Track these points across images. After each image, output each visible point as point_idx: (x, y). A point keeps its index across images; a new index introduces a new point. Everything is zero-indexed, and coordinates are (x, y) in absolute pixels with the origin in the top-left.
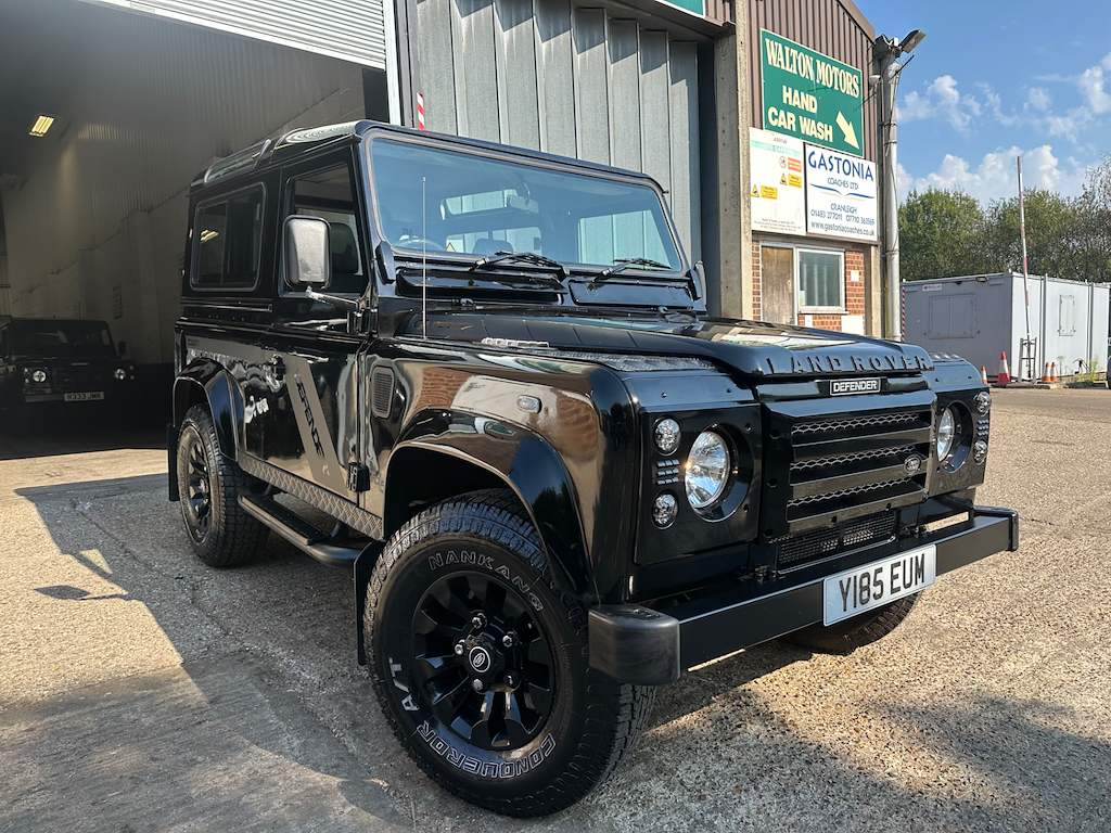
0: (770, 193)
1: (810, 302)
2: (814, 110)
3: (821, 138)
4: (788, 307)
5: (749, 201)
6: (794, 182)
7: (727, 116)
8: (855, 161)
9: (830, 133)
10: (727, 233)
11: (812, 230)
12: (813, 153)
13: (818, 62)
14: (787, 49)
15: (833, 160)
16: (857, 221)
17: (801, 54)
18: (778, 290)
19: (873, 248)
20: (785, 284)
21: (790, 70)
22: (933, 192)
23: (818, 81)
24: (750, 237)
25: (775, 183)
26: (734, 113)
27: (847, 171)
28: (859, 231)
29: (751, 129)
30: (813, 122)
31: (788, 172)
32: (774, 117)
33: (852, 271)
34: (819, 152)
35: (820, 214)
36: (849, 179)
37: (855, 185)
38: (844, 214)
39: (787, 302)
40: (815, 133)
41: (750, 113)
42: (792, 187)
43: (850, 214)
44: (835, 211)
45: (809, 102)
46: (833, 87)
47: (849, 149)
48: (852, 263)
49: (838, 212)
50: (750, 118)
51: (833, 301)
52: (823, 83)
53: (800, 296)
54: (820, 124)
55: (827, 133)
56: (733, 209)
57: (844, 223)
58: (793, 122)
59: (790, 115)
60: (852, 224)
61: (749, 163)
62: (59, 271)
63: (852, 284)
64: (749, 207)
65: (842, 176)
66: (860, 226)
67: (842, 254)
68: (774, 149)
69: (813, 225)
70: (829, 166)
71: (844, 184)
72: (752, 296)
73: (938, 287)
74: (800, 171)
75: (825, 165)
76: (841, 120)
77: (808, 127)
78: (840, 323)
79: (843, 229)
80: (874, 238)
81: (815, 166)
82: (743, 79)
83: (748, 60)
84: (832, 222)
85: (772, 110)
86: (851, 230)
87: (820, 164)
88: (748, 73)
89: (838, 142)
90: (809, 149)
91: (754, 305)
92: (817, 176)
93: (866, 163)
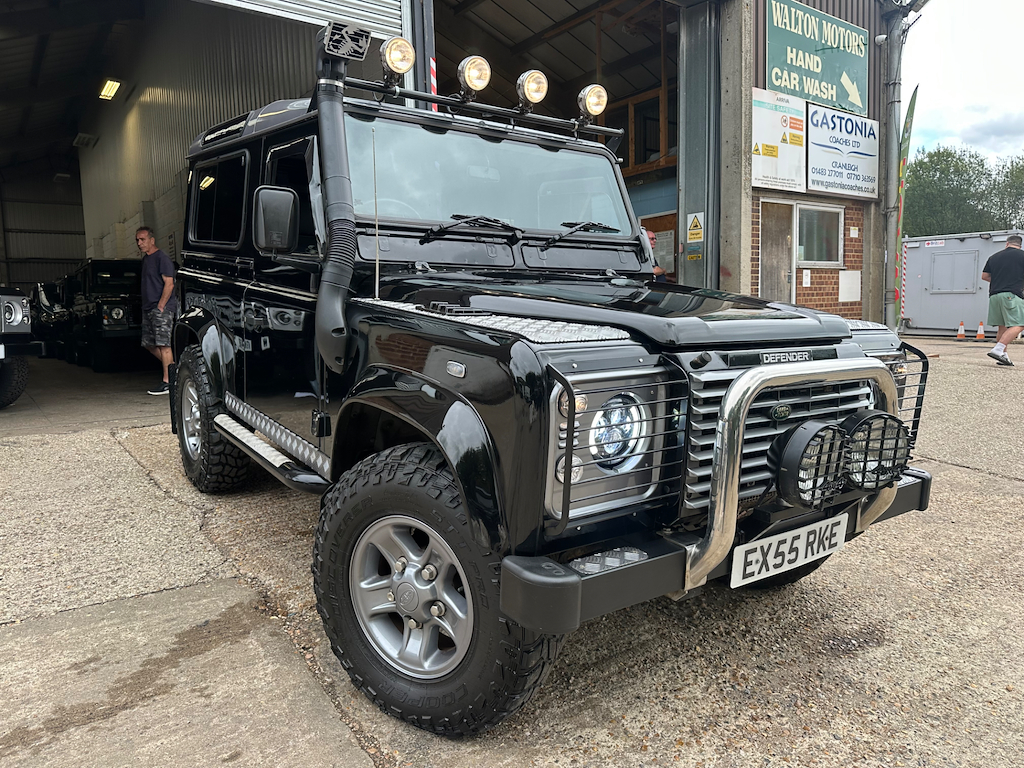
0: (771, 151)
1: (808, 257)
2: (819, 70)
3: (825, 97)
4: (786, 261)
5: (750, 159)
6: (795, 140)
7: (730, 77)
8: (859, 120)
9: (834, 92)
10: (728, 189)
11: (812, 187)
12: (816, 112)
13: (824, 22)
14: (793, 10)
15: (835, 119)
16: (857, 177)
17: (807, 15)
18: (777, 245)
19: (873, 207)
20: (785, 238)
21: (796, 31)
23: (823, 42)
24: (750, 191)
25: (776, 141)
26: (737, 73)
27: (849, 130)
28: (859, 189)
29: (754, 89)
30: (817, 81)
31: (789, 131)
32: (778, 77)
33: (852, 228)
34: (821, 111)
35: (821, 172)
36: (852, 137)
37: (857, 144)
38: (845, 172)
39: (785, 256)
41: (753, 74)
42: (792, 146)
43: (851, 172)
44: (836, 169)
45: (814, 62)
46: (838, 47)
48: (852, 219)
49: (840, 170)
50: (753, 79)
51: (831, 256)
52: (829, 44)
53: (797, 250)
54: (824, 84)
55: (831, 93)
56: (734, 167)
57: (846, 181)
58: (796, 82)
59: (793, 75)
60: (853, 182)
61: (751, 122)
62: (125, 220)
63: (851, 240)
64: (750, 165)
65: (844, 135)
66: (860, 183)
67: (842, 211)
68: (776, 108)
69: (813, 182)
70: (831, 125)
71: (846, 142)
72: (750, 251)
73: (940, 244)
74: (802, 130)
75: (827, 123)
76: (845, 79)
77: (812, 87)
78: (838, 278)
79: (843, 187)
80: (875, 196)
81: (816, 125)
82: (748, 40)
83: (753, 21)
84: (831, 179)
85: (776, 70)
86: (851, 188)
87: (823, 123)
88: (753, 34)
90: (812, 109)
91: (752, 260)
92: (818, 134)
93: (869, 122)
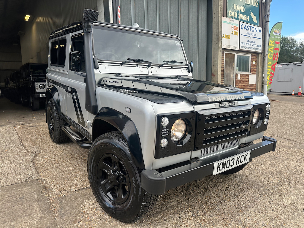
0: (228, 37)
1: (239, 70)
2: (244, 11)
3: (245, 20)
4: (233, 72)
6: (236, 33)
7: (216, 13)
8: (256, 27)
9: (248, 18)
10: (214, 49)
11: (241, 48)
12: (242, 25)
15: (249, 27)
16: (255, 45)
18: (230, 66)
19: (260, 54)
20: (232, 64)
22: (283, 37)
23: (245, 2)
24: (221, 50)
25: (230, 34)
26: (218, 12)
27: (253, 30)
28: (256, 49)
29: (223, 17)
30: (243, 15)
31: (234, 31)
32: (231, 13)
33: (253, 61)
34: (244, 24)
35: (244, 44)
36: (254, 33)
37: (255, 35)
38: (251, 44)
39: (232, 70)
40: (243, 18)
41: (223, 12)
42: (235, 35)
43: (253, 44)
44: (249, 43)
45: (242, 9)
46: (250, 4)
47: (254, 23)
48: (253, 58)
49: (250, 43)
50: (223, 14)
51: (246, 70)
52: (247, 3)
53: (236, 68)
54: (245, 16)
55: (247, 19)
56: (216, 42)
57: (251, 46)
58: (236, 15)
59: (235, 13)
60: (254, 47)
61: (222, 28)
63: (253, 65)
64: (221, 41)
65: (251, 32)
66: (256, 47)
67: (250, 56)
68: (230, 23)
69: (241, 47)
70: (247, 29)
71: (252, 34)
72: (221, 68)
73: (281, 66)
74: (238, 30)
75: (246, 28)
76: (252, 14)
77: (241, 17)
78: (249, 77)
79: (251, 48)
80: (261, 51)
81: (243, 29)
82: (221, 1)
84: (247, 46)
85: (230, 11)
86: (253, 49)
87: (245, 28)
89: (251, 21)
90: (241, 24)
91: (222, 71)
92: (243, 32)
93: (259, 28)
